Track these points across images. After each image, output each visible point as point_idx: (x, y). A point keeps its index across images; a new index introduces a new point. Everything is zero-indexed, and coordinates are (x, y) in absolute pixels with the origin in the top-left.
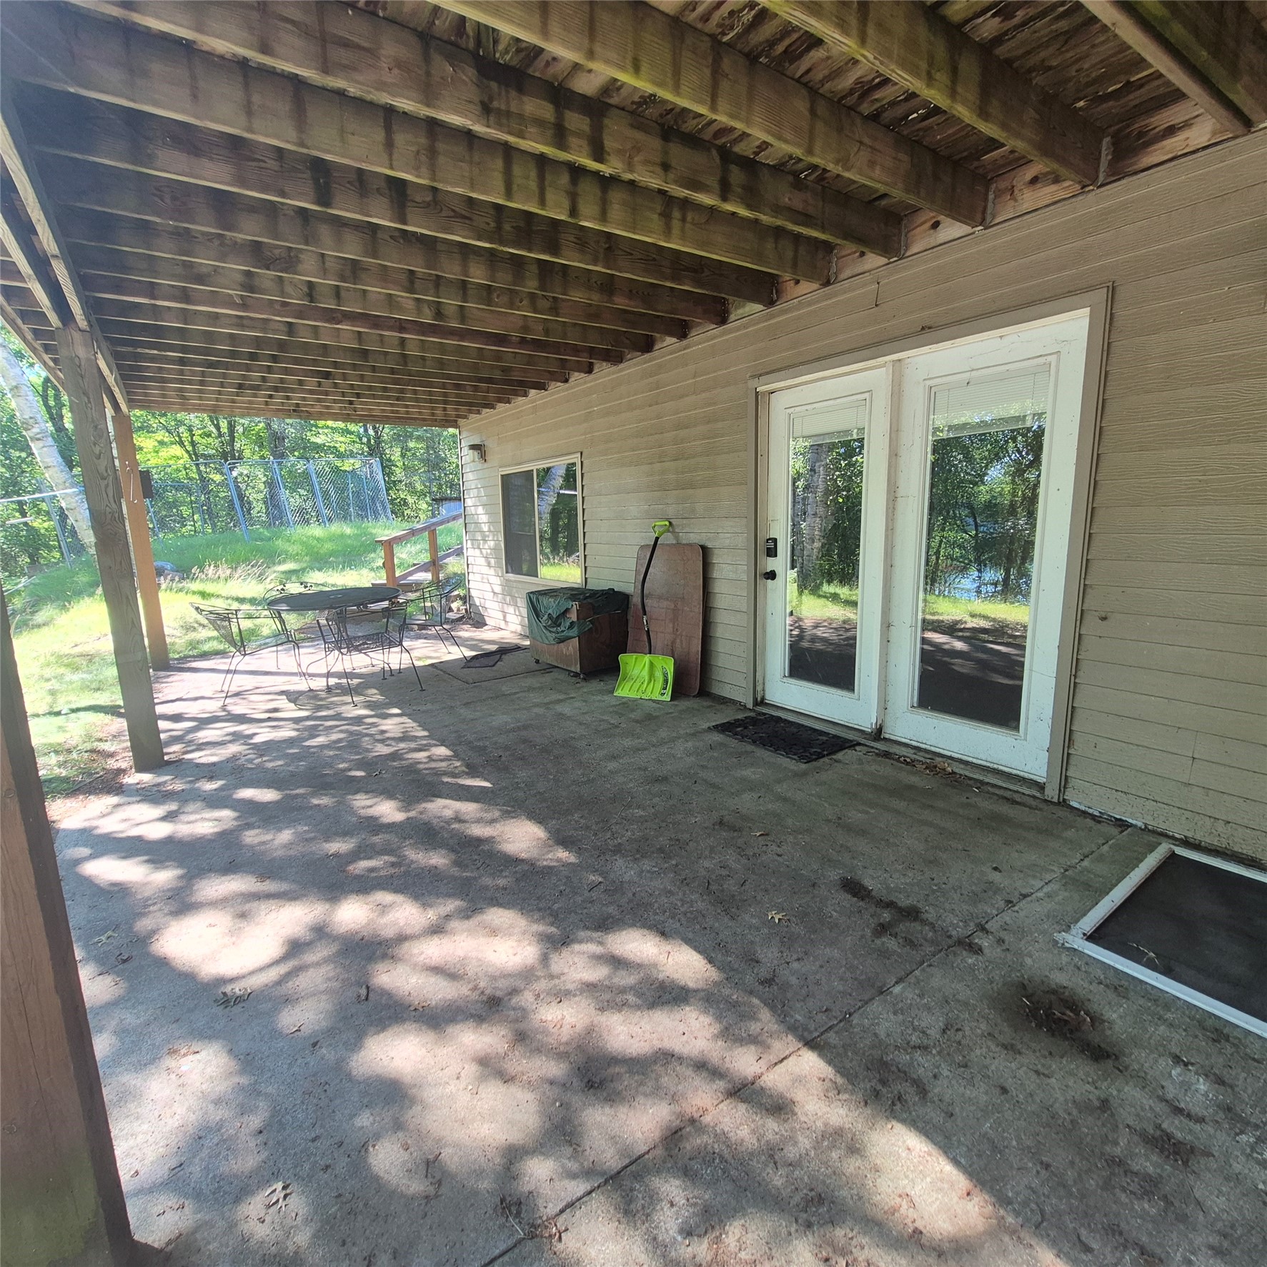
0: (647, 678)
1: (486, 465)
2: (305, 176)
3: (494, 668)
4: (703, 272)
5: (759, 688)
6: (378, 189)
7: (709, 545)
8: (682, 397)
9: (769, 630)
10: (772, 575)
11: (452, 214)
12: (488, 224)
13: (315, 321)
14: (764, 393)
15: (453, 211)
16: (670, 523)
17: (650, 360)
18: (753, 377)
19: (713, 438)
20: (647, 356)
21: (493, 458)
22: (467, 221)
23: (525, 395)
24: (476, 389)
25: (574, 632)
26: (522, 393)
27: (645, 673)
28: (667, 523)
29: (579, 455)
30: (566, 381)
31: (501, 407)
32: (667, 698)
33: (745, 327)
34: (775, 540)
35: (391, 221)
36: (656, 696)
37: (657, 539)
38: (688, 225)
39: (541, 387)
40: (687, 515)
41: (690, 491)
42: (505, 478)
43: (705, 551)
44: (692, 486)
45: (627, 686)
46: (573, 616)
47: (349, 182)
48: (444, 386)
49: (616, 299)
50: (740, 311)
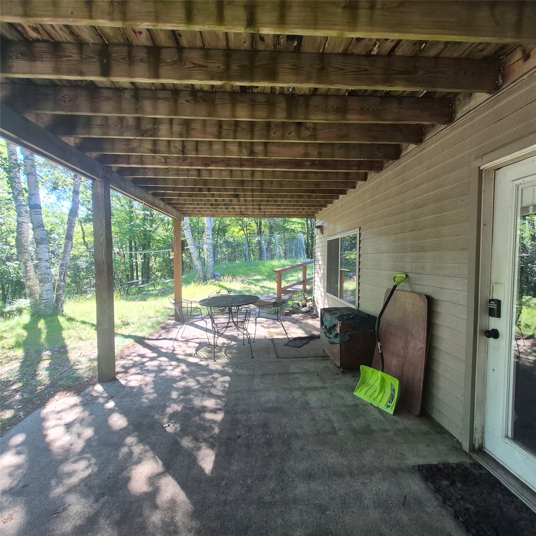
0: (378, 389)
1: (323, 236)
2: (95, 60)
3: (300, 349)
4: (417, 72)
5: (477, 436)
6: (141, 59)
7: (435, 296)
8: (418, 185)
9: (491, 385)
10: (495, 334)
11: (192, 65)
12: (219, 67)
13: (198, 166)
14: (488, 171)
15: (193, 63)
16: (407, 276)
17: (399, 165)
18: (476, 158)
19: (440, 213)
20: (397, 162)
21: (326, 232)
22: (203, 69)
23: (338, 198)
24: (309, 197)
25: (337, 340)
26: (336, 197)
27: (378, 385)
28: (404, 276)
29: (359, 230)
30: (354, 187)
31: (329, 206)
32: (391, 411)
33: (471, 119)
34: (498, 302)
35: (149, 77)
36: (382, 406)
37: (395, 287)
38: (377, 12)
39: (344, 192)
40: (418, 271)
41: (422, 254)
42: (330, 242)
43: (431, 302)
44: (422, 249)
45: (364, 391)
46: (338, 329)
47: (122, 59)
48: (292, 197)
49: (349, 116)
50: (466, 108)
